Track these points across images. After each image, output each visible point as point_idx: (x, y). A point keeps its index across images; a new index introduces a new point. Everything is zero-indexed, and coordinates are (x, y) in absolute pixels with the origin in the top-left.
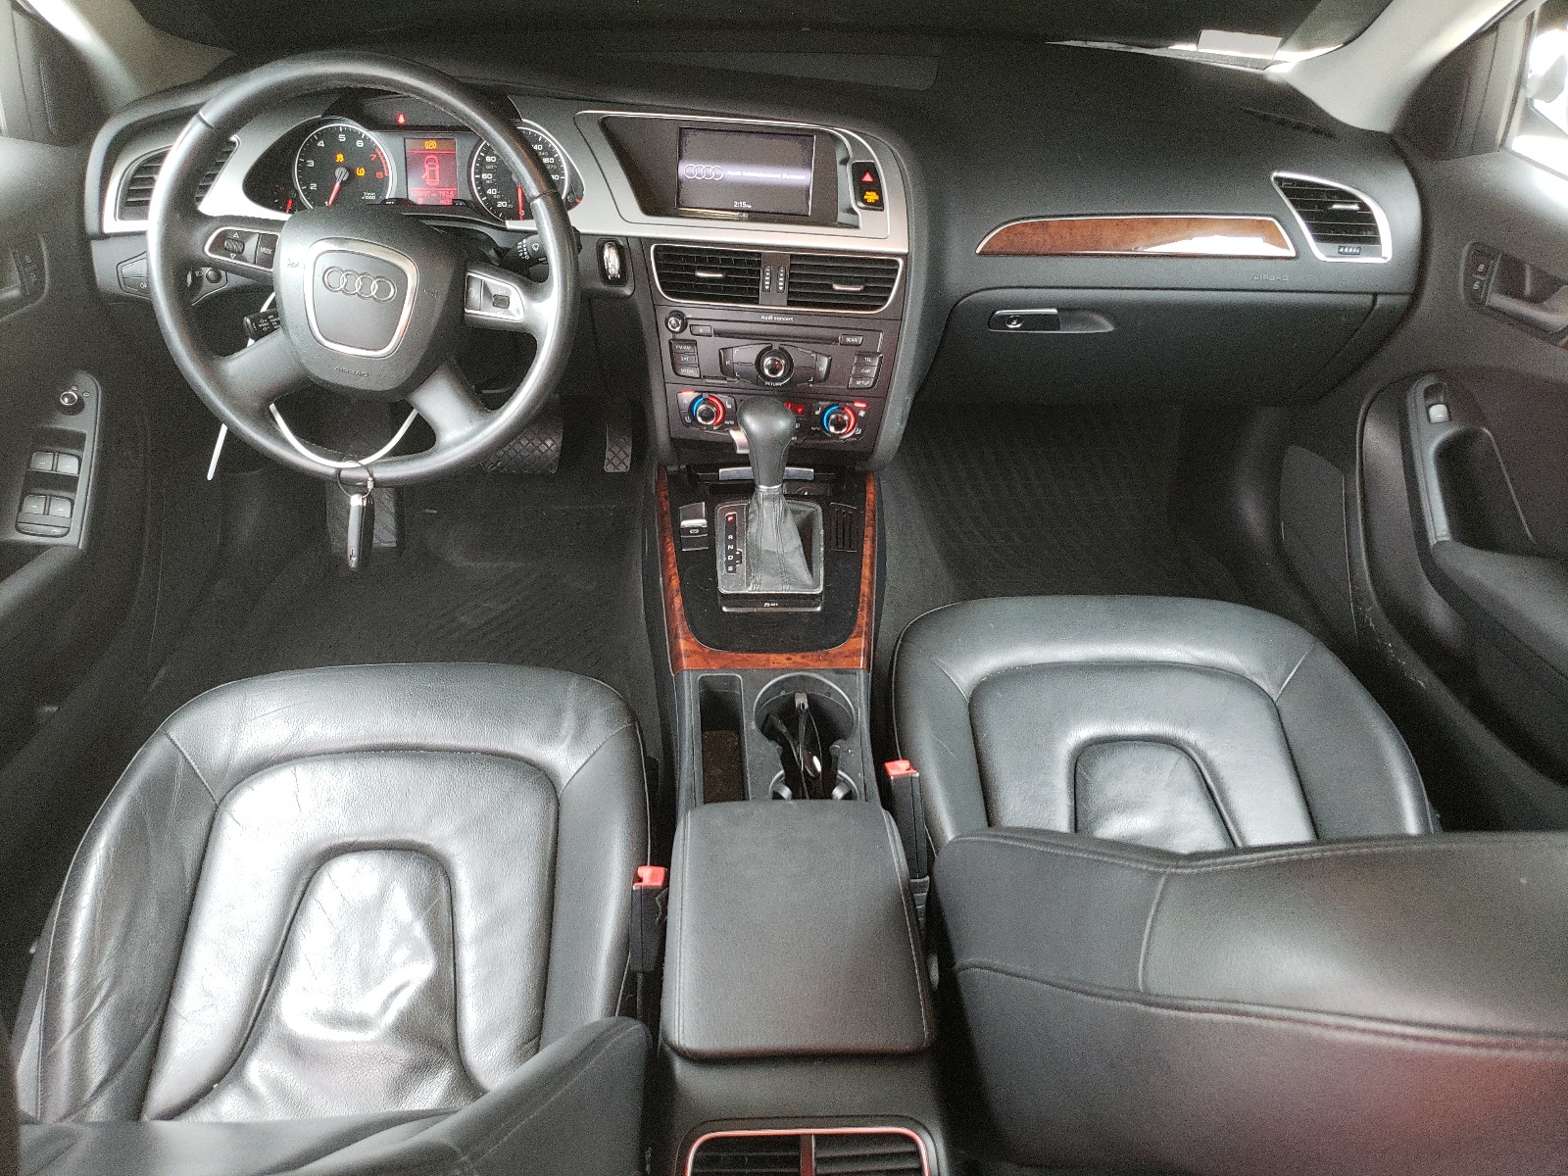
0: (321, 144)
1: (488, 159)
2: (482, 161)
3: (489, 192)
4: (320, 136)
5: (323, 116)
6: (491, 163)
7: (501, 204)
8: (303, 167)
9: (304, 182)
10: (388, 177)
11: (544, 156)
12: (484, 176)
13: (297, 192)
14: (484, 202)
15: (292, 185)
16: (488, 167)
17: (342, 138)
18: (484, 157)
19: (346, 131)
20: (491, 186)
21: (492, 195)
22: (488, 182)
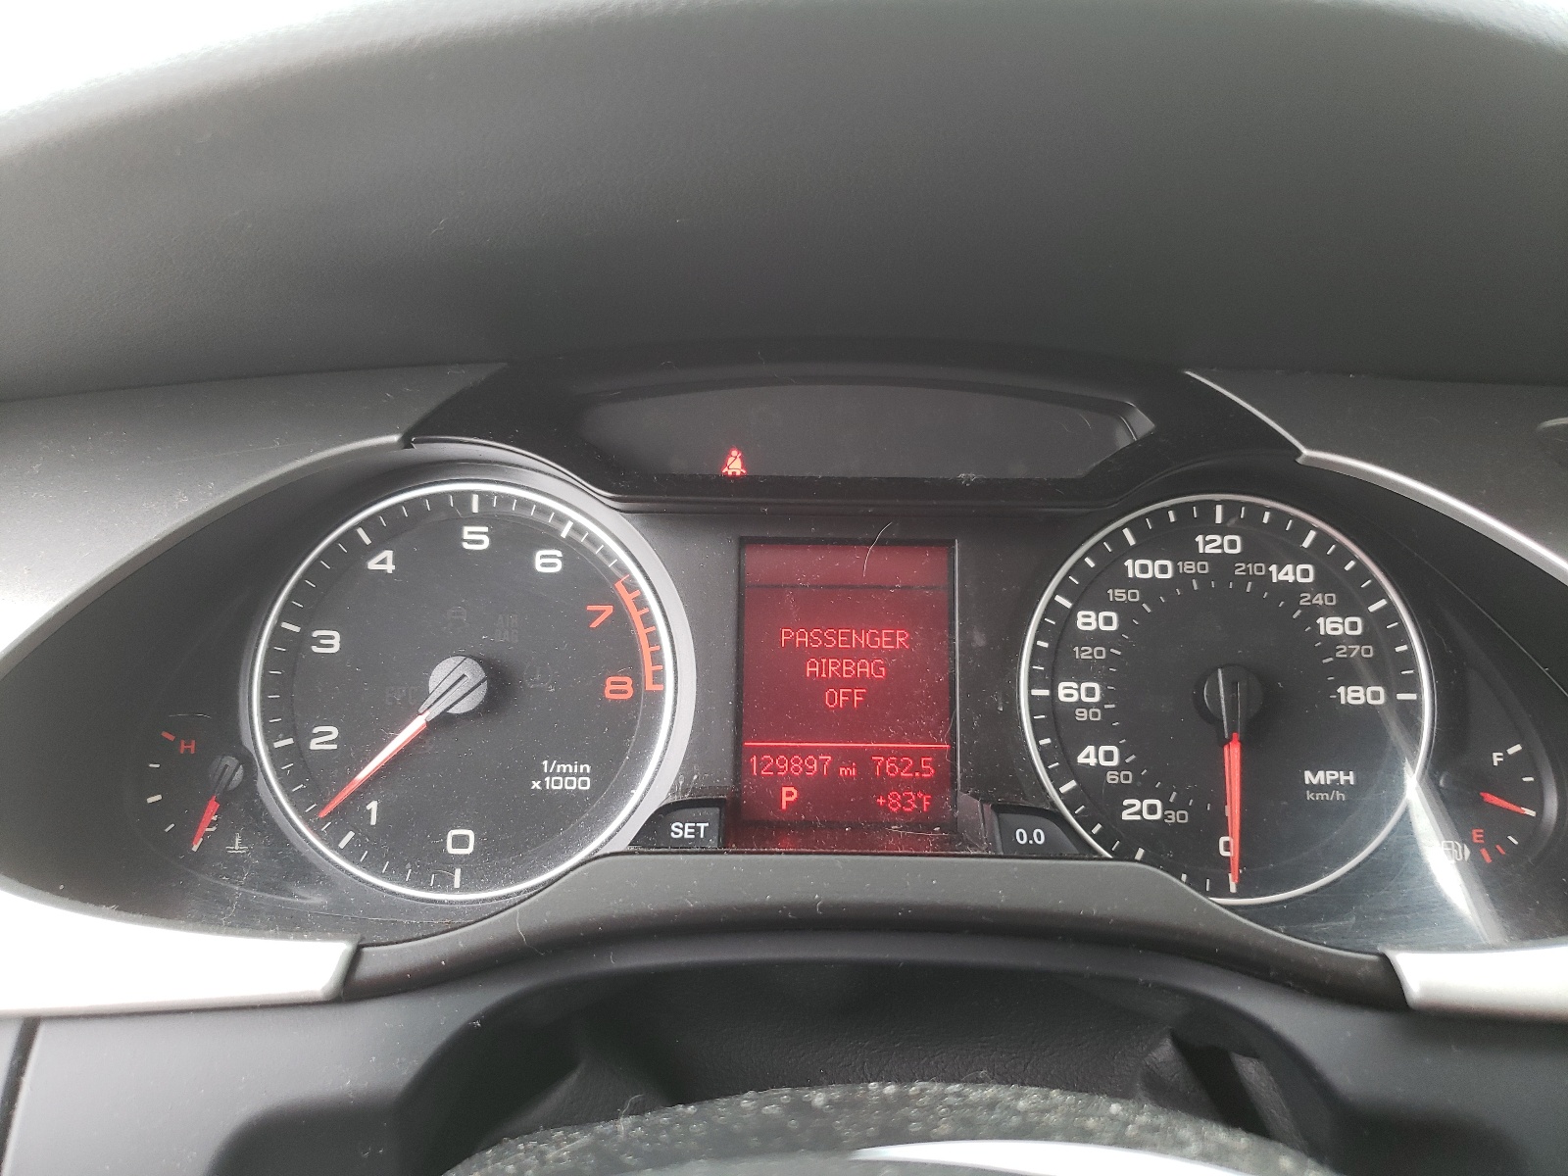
0: (384, 562)
1: (1087, 621)
2: (1061, 627)
3: (1088, 756)
4: (386, 531)
5: (406, 443)
6: (1097, 638)
7: (1134, 810)
8: (290, 655)
9: (287, 717)
10: (657, 698)
11: (1325, 612)
12: (1067, 691)
13: (249, 762)
14: (1070, 800)
15: (229, 738)
16: (1084, 653)
17: (476, 538)
18: (1072, 613)
19: (495, 516)
20: (1097, 734)
21: (1101, 771)
22: (1082, 715)
